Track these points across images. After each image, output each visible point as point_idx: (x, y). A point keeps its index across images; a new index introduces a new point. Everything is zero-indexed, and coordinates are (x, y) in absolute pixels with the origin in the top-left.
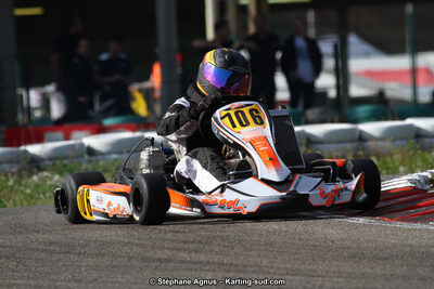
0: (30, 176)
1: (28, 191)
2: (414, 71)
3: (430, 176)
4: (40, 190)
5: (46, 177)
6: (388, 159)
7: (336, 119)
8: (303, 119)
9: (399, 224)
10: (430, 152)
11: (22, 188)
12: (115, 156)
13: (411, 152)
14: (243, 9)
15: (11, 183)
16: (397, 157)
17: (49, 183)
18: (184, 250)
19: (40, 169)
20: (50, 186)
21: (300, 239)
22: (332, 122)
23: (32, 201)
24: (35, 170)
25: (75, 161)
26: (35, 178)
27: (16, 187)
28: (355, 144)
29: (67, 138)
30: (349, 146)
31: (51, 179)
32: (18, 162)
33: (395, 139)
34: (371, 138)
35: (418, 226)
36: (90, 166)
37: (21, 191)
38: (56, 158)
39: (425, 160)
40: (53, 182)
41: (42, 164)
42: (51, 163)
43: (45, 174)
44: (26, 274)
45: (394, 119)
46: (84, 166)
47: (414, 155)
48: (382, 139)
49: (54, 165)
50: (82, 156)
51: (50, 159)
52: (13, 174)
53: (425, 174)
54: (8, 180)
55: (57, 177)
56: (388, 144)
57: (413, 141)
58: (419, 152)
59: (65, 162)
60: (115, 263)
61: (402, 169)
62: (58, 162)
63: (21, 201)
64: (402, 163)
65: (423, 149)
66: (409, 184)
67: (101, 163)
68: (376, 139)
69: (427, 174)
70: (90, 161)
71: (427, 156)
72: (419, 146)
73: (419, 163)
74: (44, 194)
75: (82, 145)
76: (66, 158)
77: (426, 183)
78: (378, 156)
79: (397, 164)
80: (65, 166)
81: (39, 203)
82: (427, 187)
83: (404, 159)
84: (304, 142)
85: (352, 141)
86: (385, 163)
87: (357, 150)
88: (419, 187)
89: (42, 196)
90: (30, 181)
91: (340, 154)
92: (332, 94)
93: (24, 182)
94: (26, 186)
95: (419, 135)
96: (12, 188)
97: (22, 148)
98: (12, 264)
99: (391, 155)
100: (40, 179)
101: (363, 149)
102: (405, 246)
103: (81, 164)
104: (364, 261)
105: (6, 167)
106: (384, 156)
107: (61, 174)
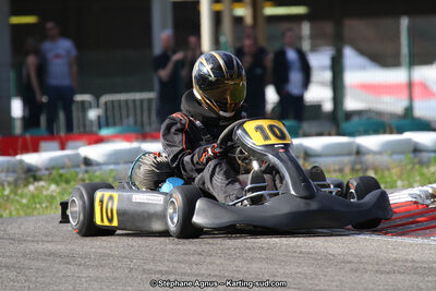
0: (26, 185)
1: (24, 201)
2: (410, 85)
3: (431, 191)
4: (37, 200)
5: (43, 187)
6: (386, 173)
7: (333, 132)
8: (301, 132)
9: (399, 239)
10: (428, 166)
11: (17, 198)
12: (111, 167)
13: (409, 167)
14: (239, 20)
15: (7, 192)
16: (395, 171)
17: (45, 193)
18: (185, 262)
19: (36, 179)
20: (46, 196)
21: (301, 252)
22: (330, 135)
23: (29, 211)
24: (31, 180)
25: (72, 170)
26: (31, 188)
27: (12, 196)
28: (352, 158)
29: (63, 147)
30: (346, 159)
31: (47, 189)
32: (14, 171)
33: (393, 153)
34: (369, 152)
35: (419, 240)
36: (86, 176)
37: (17, 201)
38: (53, 168)
39: (422, 175)
40: (49, 192)
41: (39, 173)
42: (47, 172)
43: (42, 183)
44: (26, 284)
45: (391, 133)
46: (81, 176)
47: (412, 169)
48: (379, 153)
49: (50, 174)
50: (78, 166)
51: (47, 169)
52: (9, 184)
53: (425, 188)
54: (4, 189)
55: (53, 187)
56: (385, 159)
57: (411, 155)
58: (417, 166)
59: (61, 171)
60: (116, 274)
61: (399, 183)
62: (54, 172)
63: (18, 210)
64: (400, 177)
65: (421, 163)
66: (410, 199)
67: (98, 173)
68: (375, 153)
69: (429, 189)
70: (87, 172)
71: (425, 170)
72: (416, 160)
73: (418, 178)
74: (40, 203)
75: (78, 155)
76: (63, 168)
77: (427, 198)
78: (376, 170)
79: (395, 178)
80: (61, 176)
81: (35, 213)
82: (428, 202)
83: (401, 173)
84: (302, 155)
85: (349, 154)
86: (383, 177)
87: (354, 163)
88: (420, 201)
89: (38, 206)
90: (25, 190)
91: (337, 167)
92: (328, 106)
93: (20, 191)
94: (22, 196)
95: (417, 149)
96: (8, 196)
97: (18, 157)
98: (12, 275)
99: (389, 169)
100: (37, 189)
101: (361, 163)
102: (406, 261)
103: (77, 174)
104: (366, 276)
105: (3, 176)
106: (383, 170)
107: (57, 184)
